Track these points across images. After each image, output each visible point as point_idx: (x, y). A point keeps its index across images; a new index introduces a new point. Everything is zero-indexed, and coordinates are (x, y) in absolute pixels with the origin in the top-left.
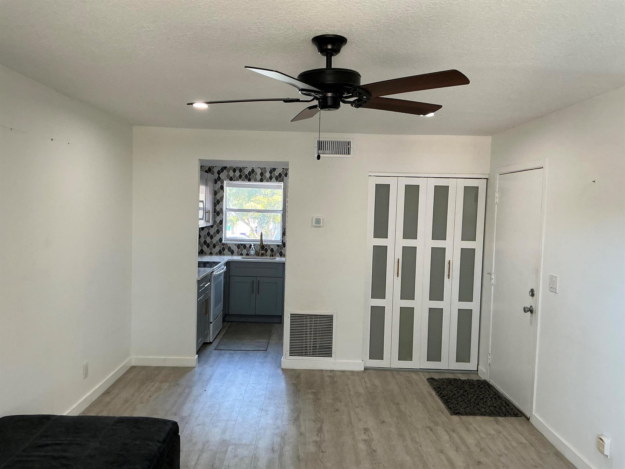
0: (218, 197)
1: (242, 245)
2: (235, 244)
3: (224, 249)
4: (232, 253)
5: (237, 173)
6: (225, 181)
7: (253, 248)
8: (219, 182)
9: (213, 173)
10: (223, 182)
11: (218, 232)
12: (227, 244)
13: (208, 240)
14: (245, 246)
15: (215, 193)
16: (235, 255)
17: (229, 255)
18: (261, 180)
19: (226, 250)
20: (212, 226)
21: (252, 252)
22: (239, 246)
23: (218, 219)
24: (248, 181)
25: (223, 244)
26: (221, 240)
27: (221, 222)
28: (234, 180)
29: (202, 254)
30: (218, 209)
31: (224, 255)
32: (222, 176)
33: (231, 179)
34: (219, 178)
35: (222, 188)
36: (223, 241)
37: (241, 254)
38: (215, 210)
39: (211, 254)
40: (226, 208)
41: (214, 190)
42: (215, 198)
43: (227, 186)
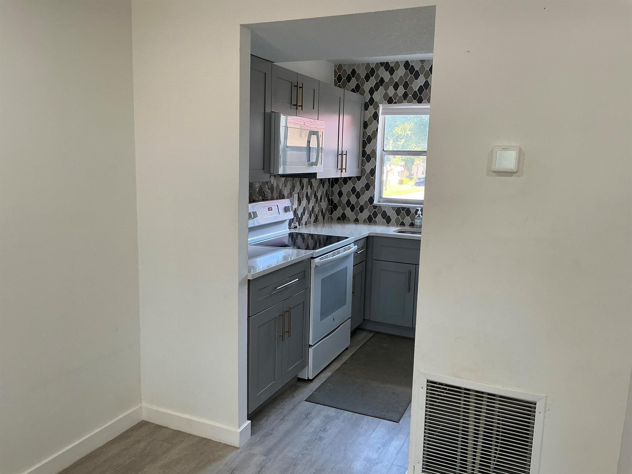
0: (369, 132)
1: (403, 208)
2: (393, 208)
3: (375, 215)
4: (388, 220)
5: (401, 90)
6: (381, 106)
7: (419, 215)
8: (371, 108)
9: (362, 93)
10: (377, 107)
11: (368, 187)
12: (380, 206)
13: (353, 199)
14: (408, 211)
15: (365, 125)
16: (393, 225)
17: (383, 224)
19: (379, 216)
20: (359, 178)
21: (418, 221)
22: (398, 211)
23: (368, 167)
24: (418, 103)
25: (375, 207)
26: (371, 200)
27: (373, 172)
28: (395, 103)
29: (343, 220)
30: (368, 150)
31: (375, 223)
32: (377, 96)
33: (390, 101)
34: (372, 101)
35: (376, 116)
36: (375, 203)
37: (403, 224)
38: (364, 153)
39: (356, 221)
40: (383, 150)
41: (362, 120)
42: (364, 133)
43: (384, 113)
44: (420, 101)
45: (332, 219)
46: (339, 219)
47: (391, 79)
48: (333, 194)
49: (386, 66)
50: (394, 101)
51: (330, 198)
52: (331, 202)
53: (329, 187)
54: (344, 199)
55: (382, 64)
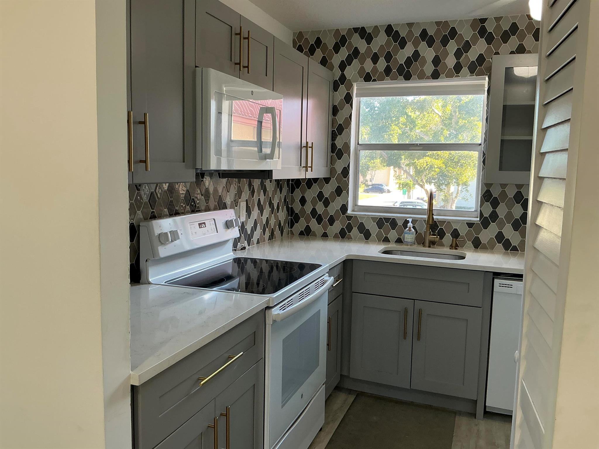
0: (340, 119)
1: (387, 219)
2: (374, 219)
3: (350, 228)
4: (367, 235)
6: (355, 85)
7: (410, 228)
8: (342, 87)
9: (331, 68)
10: (350, 87)
11: (339, 191)
12: (356, 217)
13: (320, 208)
14: (393, 223)
15: (335, 111)
16: (374, 241)
17: (359, 240)
18: (435, 76)
19: (355, 230)
20: (327, 180)
21: (409, 236)
22: (381, 222)
23: (339, 166)
24: (406, 80)
25: (349, 218)
26: (344, 208)
27: (345, 172)
28: (374, 80)
29: (308, 235)
30: (339, 143)
31: (350, 239)
32: (350, 72)
33: (368, 78)
34: (343, 79)
35: (348, 99)
36: (348, 212)
37: (386, 240)
38: (333, 147)
39: (325, 236)
40: (358, 144)
41: (331, 104)
42: (334, 122)
43: (359, 95)
44: (408, 77)
45: (292, 233)
46: (301, 233)
47: (369, 49)
48: (293, 201)
49: (362, 32)
50: (373, 78)
51: (290, 206)
52: (291, 211)
53: (288, 193)
54: (308, 207)
55: (356, 30)
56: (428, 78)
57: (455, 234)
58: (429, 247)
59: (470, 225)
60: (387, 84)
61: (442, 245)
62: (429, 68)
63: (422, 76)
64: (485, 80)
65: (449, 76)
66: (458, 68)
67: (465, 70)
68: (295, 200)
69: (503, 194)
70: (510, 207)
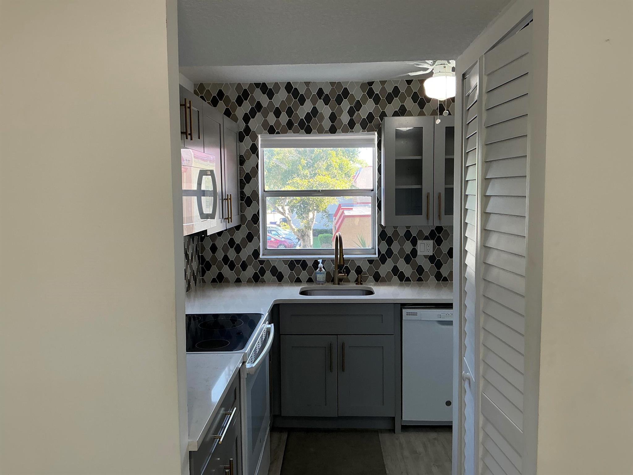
0: (247, 168)
1: (298, 261)
2: (285, 261)
3: (263, 272)
4: (280, 278)
5: (284, 118)
6: (259, 136)
7: (321, 268)
8: (247, 138)
9: (235, 119)
10: (255, 138)
11: (250, 237)
12: (268, 261)
13: (232, 254)
14: (304, 264)
15: (242, 161)
16: (286, 283)
18: (333, 130)
19: (268, 274)
20: (238, 228)
21: (321, 276)
22: (292, 264)
23: (249, 213)
24: (307, 133)
25: (262, 262)
26: (256, 253)
27: (255, 219)
28: (278, 133)
29: (220, 282)
30: (248, 191)
31: (263, 282)
32: (254, 124)
33: (272, 131)
34: (247, 130)
35: (254, 149)
36: (261, 256)
37: (298, 281)
38: (242, 195)
39: (238, 281)
40: (264, 190)
41: (238, 154)
42: (241, 171)
43: (263, 146)
44: (308, 131)
45: (204, 281)
46: (214, 281)
47: (271, 104)
48: (203, 248)
49: (263, 87)
50: (277, 131)
51: (200, 254)
52: (202, 260)
53: (198, 241)
54: (220, 255)
55: (257, 85)
56: (326, 132)
57: (359, 271)
58: (339, 284)
59: (371, 261)
60: (290, 137)
61: (348, 281)
62: (327, 124)
63: (321, 131)
64: (374, 135)
65: (345, 131)
66: (352, 124)
67: (358, 126)
68: (205, 248)
69: (396, 233)
70: (401, 244)
